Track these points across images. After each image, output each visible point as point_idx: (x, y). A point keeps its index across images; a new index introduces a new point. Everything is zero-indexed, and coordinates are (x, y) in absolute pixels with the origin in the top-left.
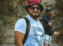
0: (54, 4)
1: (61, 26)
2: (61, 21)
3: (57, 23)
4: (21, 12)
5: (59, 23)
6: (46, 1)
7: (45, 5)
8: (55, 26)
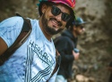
0: (99, 16)
1: (96, 67)
2: (100, 57)
3: (90, 59)
4: (24, 8)
5: (94, 59)
6: (84, 5)
7: (80, 13)
8: (85, 63)
